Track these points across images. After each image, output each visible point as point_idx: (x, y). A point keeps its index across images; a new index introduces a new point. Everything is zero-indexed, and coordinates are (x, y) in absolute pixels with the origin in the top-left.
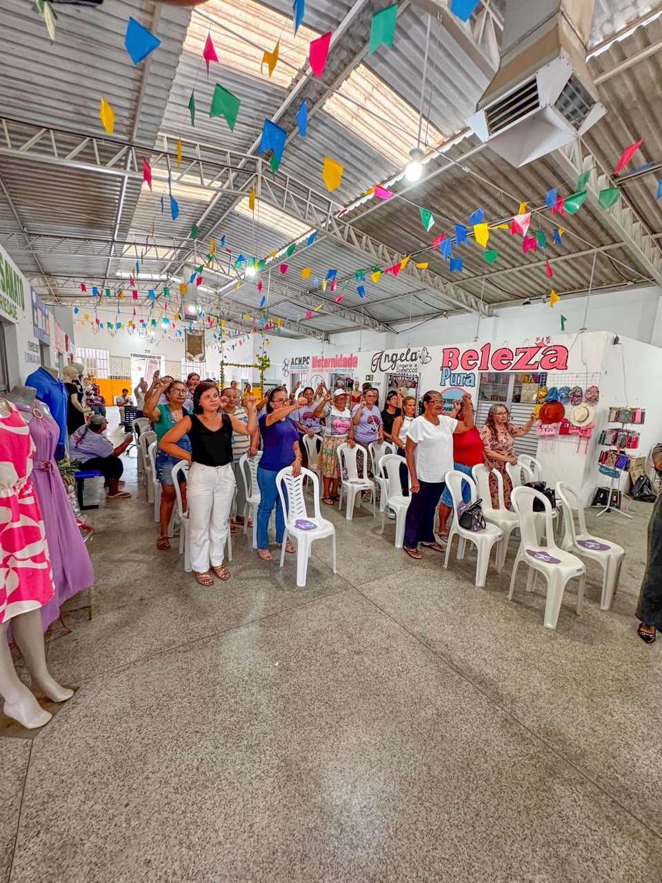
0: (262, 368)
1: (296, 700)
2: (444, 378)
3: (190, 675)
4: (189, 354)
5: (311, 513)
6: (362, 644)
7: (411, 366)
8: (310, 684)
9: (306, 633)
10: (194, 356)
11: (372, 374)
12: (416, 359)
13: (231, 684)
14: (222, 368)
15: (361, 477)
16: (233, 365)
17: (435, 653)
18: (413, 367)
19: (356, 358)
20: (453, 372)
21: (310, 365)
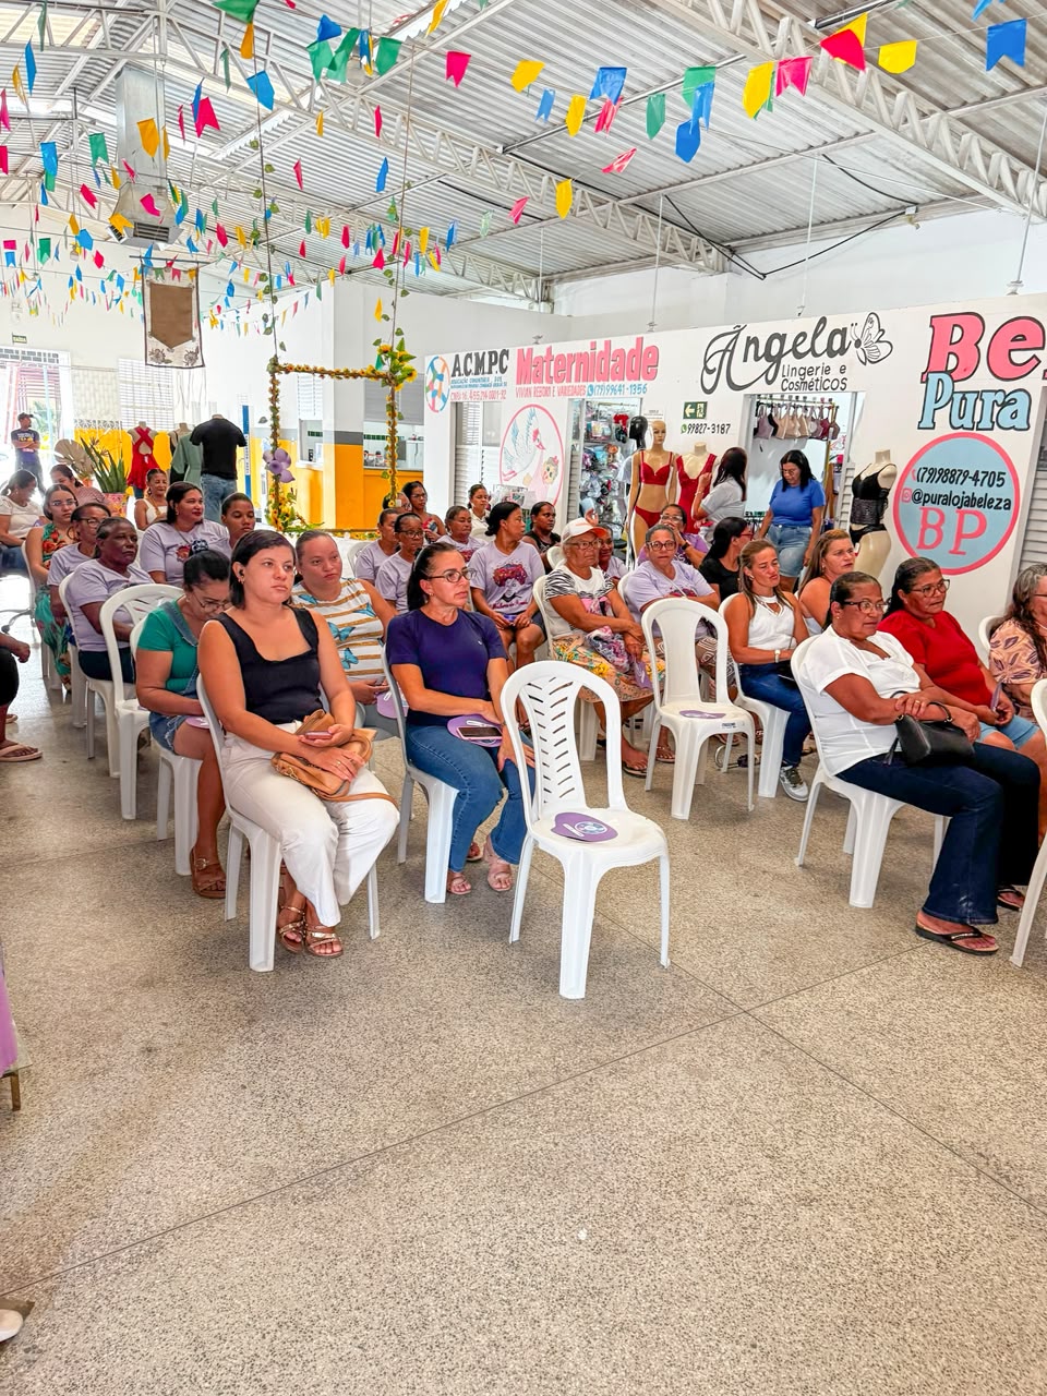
0: (391, 380)
1: (664, 1337)
2: (931, 405)
3: (341, 1266)
4: (154, 344)
5: (597, 796)
6: (811, 1174)
7: (827, 370)
8: (692, 1290)
9: (642, 1144)
10: (171, 346)
11: (704, 397)
12: (843, 350)
13: (465, 1291)
14: (274, 382)
15: (709, 694)
16: (306, 370)
17: (1028, 1202)
18: (835, 374)
19: (654, 350)
20: (960, 386)
21: (511, 375)
